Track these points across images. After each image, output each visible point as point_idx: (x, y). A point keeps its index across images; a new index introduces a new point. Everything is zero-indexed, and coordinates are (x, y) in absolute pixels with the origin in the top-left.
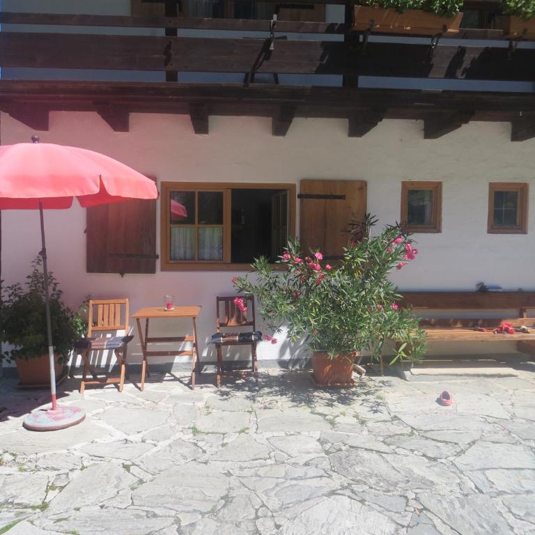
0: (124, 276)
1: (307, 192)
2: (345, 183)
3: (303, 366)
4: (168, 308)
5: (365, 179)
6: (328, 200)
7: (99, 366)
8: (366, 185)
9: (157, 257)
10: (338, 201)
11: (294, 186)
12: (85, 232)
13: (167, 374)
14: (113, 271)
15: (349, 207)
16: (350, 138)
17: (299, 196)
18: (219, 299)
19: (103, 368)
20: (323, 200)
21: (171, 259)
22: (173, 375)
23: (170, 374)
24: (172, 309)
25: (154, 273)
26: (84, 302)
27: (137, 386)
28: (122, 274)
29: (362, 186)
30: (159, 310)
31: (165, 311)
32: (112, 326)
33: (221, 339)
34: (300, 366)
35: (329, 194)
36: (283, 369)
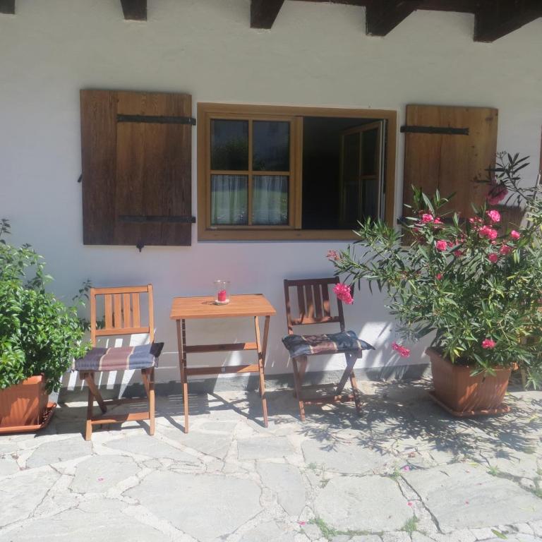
0: (143, 249)
1: (416, 123)
2: (468, 111)
3: (400, 377)
4: (220, 299)
5: (495, 105)
6: (445, 136)
7: (104, 387)
8: (497, 115)
9: (193, 220)
10: (458, 136)
11: (394, 114)
12: (79, 181)
13: (210, 397)
14: (126, 242)
15: (473, 147)
16: (477, 43)
17: (403, 129)
18: (288, 283)
19: (110, 390)
20: (437, 136)
21: (211, 225)
22: (220, 399)
23: (214, 395)
24: (227, 301)
25: (189, 244)
26: (81, 291)
27: (173, 422)
28: (140, 247)
29: (492, 116)
30: (206, 303)
31: (216, 304)
32: (128, 328)
33: (311, 348)
34: (397, 378)
35: (446, 126)
36: (376, 383)
